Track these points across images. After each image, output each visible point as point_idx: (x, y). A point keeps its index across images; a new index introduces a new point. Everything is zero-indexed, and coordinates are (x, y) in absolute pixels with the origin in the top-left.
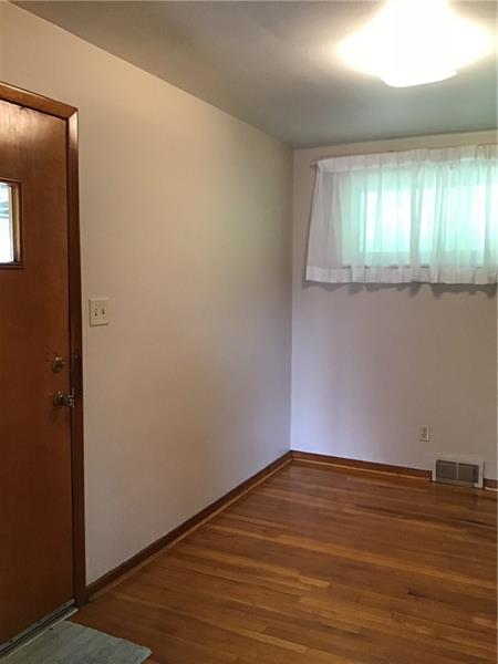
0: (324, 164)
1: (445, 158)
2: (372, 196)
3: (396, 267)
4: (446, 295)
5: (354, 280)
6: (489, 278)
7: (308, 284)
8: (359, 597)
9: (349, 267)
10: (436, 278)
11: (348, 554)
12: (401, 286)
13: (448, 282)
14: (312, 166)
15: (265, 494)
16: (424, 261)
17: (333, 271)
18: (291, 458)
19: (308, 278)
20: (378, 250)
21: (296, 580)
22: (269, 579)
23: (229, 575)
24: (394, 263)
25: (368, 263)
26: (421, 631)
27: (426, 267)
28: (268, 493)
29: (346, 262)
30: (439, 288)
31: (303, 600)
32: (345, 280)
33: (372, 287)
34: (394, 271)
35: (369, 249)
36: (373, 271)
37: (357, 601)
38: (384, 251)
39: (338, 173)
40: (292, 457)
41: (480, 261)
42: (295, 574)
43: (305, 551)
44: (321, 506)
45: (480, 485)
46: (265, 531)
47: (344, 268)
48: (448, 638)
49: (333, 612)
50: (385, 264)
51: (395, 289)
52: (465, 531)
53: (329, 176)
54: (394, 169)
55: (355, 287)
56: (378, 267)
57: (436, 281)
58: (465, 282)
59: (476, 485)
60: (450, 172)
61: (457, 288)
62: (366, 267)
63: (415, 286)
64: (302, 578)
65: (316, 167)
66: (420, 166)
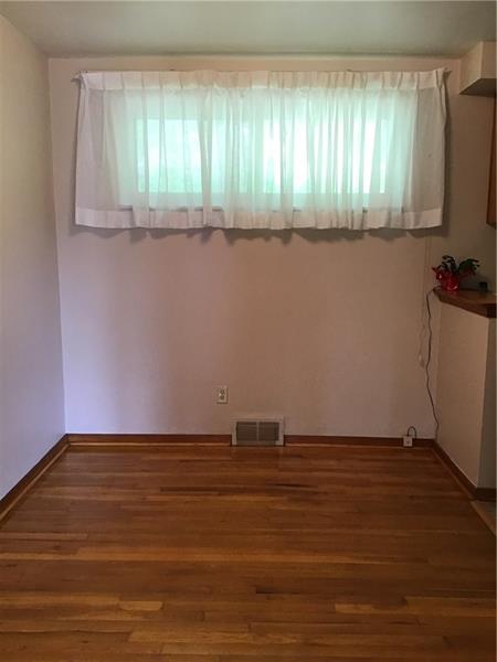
0: (91, 78)
1: (235, 84)
2: (153, 124)
3: (184, 210)
4: (241, 242)
5: (138, 224)
6: (287, 223)
7: (77, 229)
8: (203, 613)
9: (131, 209)
10: (232, 222)
11: (170, 556)
12: (190, 232)
13: (244, 228)
14: (74, 80)
15: (44, 496)
16: (215, 203)
17: (110, 213)
18: (68, 444)
19: (77, 222)
20: (163, 190)
21: (118, 609)
22: (83, 618)
23: (26, 626)
24: (183, 204)
25: (152, 204)
26: (289, 641)
27: (218, 210)
28: (48, 494)
29: (125, 203)
30: (233, 234)
31: (136, 636)
32: (126, 225)
33: (159, 233)
34: (183, 214)
35: (153, 189)
36: (160, 214)
37: (203, 620)
38: (170, 190)
39: (110, 91)
40: (68, 442)
41: (276, 204)
42: (112, 601)
43: (119, 564)
44: (119, 499)
45: (280, 442)
46: (57, 548)
47: (123, 210)
48: (321, 642)
49: (179, 644)
50: (172, 206)
51: (185, 235)
52: (285, 498)
53: (97, 94)
54: (177, 93)
55: (137, 233)
56: (166, 209)
57: (231, 226)
58: (261, 227)
59: (278, 443)
60: (241, 101)
61: (251, 234)
62: (151, 210)
63: (207, 231)
64: (125, 605)
65: (79, 82)
66: (207, 91)
